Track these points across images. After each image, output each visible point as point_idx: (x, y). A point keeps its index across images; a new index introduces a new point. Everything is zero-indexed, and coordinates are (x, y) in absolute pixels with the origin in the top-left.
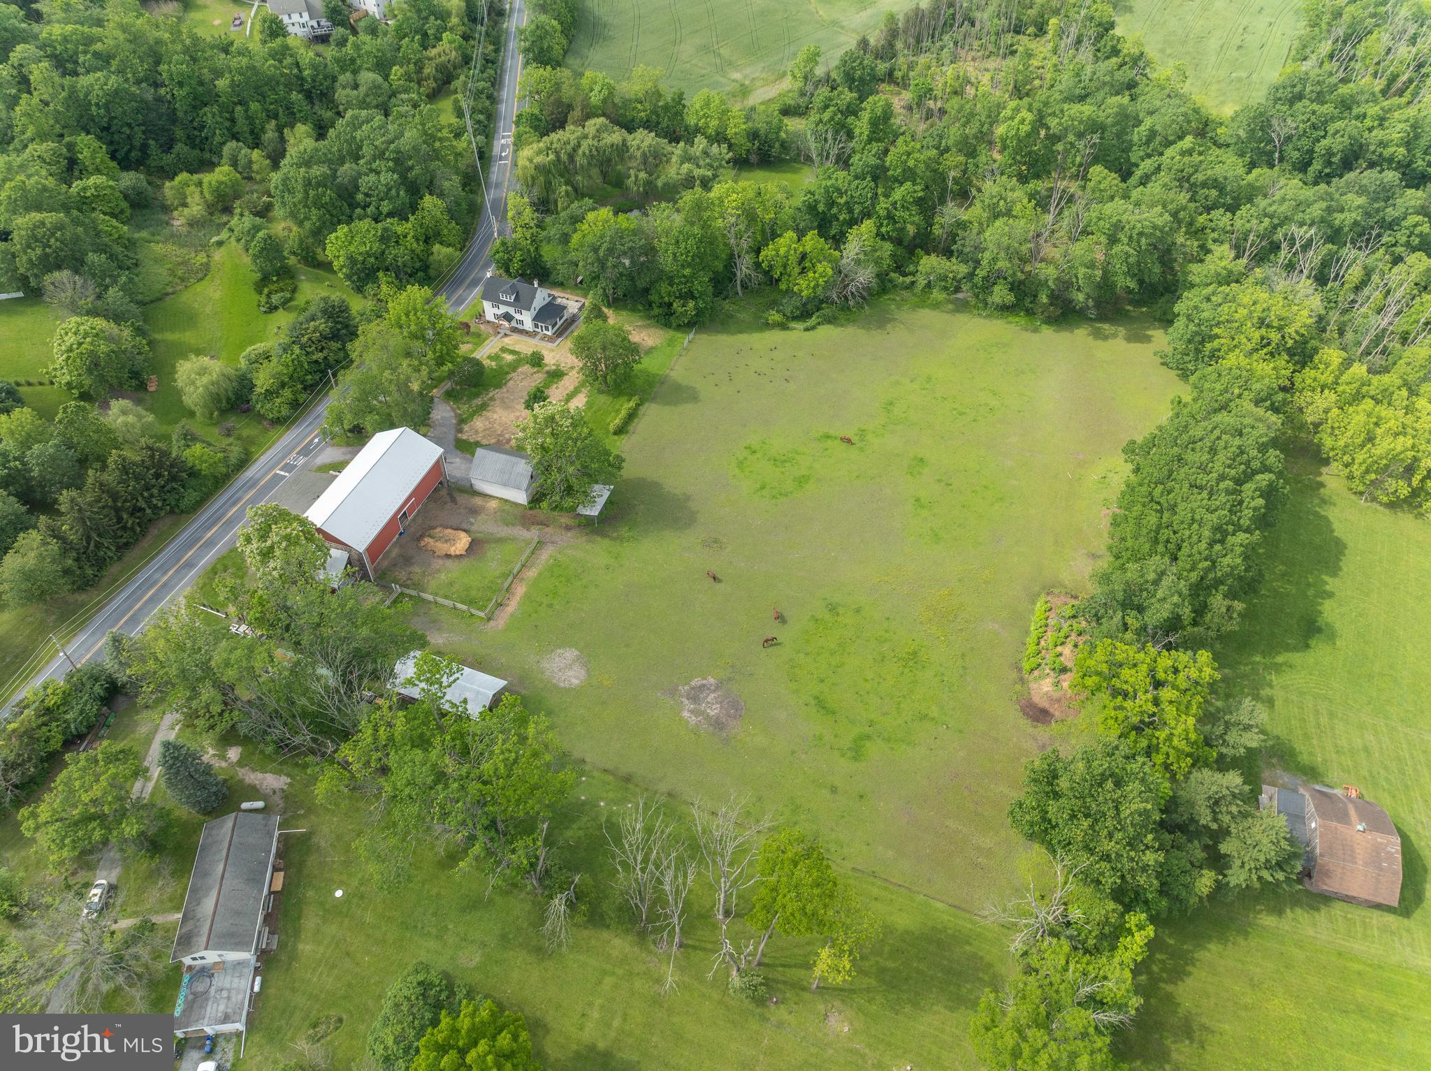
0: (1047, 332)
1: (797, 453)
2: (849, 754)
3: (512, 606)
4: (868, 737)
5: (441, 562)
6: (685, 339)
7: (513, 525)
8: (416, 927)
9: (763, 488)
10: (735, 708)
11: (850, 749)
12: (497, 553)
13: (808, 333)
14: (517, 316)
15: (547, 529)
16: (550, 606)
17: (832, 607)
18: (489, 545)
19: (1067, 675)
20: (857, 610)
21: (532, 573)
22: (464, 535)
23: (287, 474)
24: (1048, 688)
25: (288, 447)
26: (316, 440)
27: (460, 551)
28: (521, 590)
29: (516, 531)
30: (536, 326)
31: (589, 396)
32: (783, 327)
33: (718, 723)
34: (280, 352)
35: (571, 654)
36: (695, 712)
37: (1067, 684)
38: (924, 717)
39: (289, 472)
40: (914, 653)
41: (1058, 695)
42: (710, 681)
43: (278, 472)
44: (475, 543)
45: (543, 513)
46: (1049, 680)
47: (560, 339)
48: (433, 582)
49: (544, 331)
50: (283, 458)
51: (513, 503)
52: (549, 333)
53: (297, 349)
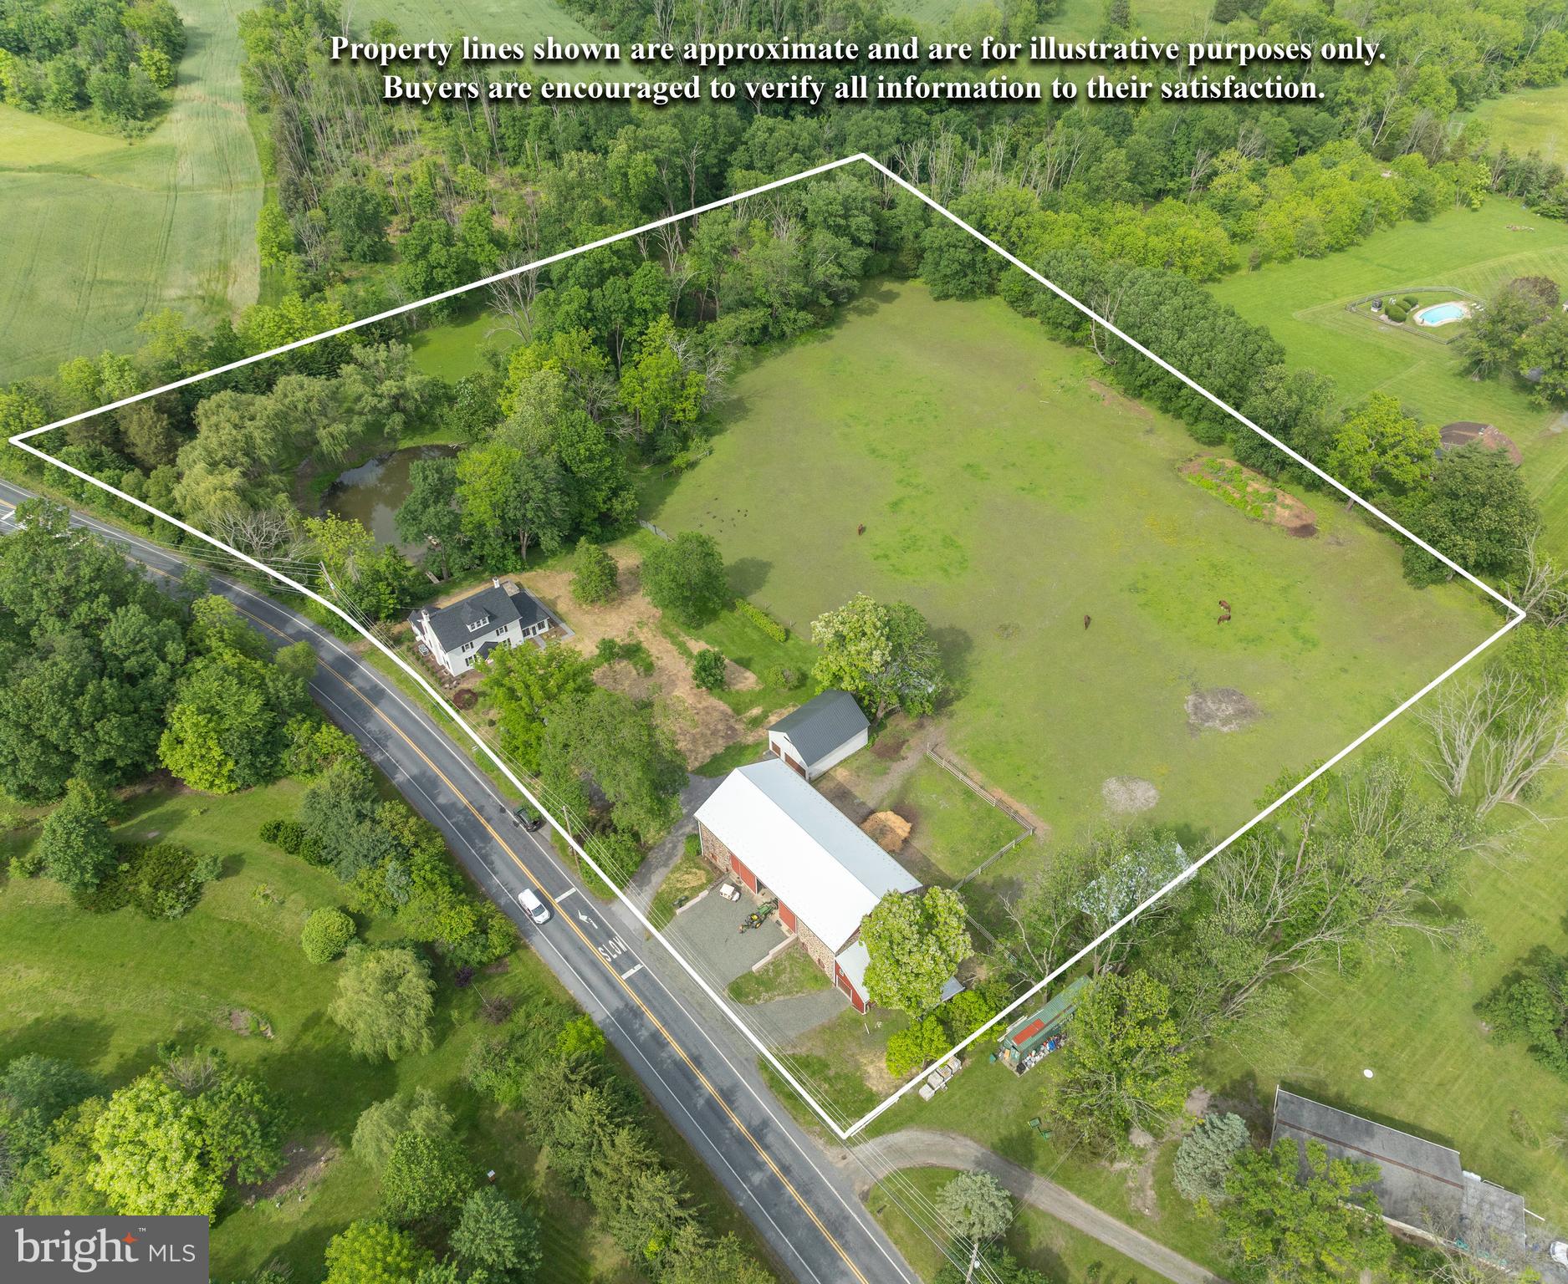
7: (888, 768)
8: (1420, 1017)
12: (926, 795)
13: (714, 454)
14: (500, 639)
15: (912, 742)
16: (1035, 778)
17: (1134, 589)
18: (910, 799)
19: (1280, 498)
20: (1146, 577)
21: (979, 777)
22: (881, 815)
23: (638, 967)
24: (1286, 513)
25: (573, 954)
26: (583, 918)
27: (907, 827)
28: (1000, 793)
29: (899, 770)
30: (526, 633)
31: (698, 638)
32: (692, 465)
33: (1245, 713)
34: (404, 880)
35: (1112, 784)
36: (1226, 721)
37: (1288, 501)
38: (1285, 590)
39: (635, 963)
40: (1213, 566)
41: (1296, 511)
42: (1191, 698)
43: (625, 976)
44: (899, 809)
45: (885, 736)
46: (1278, 509)
47: (562, 625)
48: (942, 868)
49: (539, 632)
50: (594, 964)
51: (853, 755)
52: (546, 629)
53: (418, 857)
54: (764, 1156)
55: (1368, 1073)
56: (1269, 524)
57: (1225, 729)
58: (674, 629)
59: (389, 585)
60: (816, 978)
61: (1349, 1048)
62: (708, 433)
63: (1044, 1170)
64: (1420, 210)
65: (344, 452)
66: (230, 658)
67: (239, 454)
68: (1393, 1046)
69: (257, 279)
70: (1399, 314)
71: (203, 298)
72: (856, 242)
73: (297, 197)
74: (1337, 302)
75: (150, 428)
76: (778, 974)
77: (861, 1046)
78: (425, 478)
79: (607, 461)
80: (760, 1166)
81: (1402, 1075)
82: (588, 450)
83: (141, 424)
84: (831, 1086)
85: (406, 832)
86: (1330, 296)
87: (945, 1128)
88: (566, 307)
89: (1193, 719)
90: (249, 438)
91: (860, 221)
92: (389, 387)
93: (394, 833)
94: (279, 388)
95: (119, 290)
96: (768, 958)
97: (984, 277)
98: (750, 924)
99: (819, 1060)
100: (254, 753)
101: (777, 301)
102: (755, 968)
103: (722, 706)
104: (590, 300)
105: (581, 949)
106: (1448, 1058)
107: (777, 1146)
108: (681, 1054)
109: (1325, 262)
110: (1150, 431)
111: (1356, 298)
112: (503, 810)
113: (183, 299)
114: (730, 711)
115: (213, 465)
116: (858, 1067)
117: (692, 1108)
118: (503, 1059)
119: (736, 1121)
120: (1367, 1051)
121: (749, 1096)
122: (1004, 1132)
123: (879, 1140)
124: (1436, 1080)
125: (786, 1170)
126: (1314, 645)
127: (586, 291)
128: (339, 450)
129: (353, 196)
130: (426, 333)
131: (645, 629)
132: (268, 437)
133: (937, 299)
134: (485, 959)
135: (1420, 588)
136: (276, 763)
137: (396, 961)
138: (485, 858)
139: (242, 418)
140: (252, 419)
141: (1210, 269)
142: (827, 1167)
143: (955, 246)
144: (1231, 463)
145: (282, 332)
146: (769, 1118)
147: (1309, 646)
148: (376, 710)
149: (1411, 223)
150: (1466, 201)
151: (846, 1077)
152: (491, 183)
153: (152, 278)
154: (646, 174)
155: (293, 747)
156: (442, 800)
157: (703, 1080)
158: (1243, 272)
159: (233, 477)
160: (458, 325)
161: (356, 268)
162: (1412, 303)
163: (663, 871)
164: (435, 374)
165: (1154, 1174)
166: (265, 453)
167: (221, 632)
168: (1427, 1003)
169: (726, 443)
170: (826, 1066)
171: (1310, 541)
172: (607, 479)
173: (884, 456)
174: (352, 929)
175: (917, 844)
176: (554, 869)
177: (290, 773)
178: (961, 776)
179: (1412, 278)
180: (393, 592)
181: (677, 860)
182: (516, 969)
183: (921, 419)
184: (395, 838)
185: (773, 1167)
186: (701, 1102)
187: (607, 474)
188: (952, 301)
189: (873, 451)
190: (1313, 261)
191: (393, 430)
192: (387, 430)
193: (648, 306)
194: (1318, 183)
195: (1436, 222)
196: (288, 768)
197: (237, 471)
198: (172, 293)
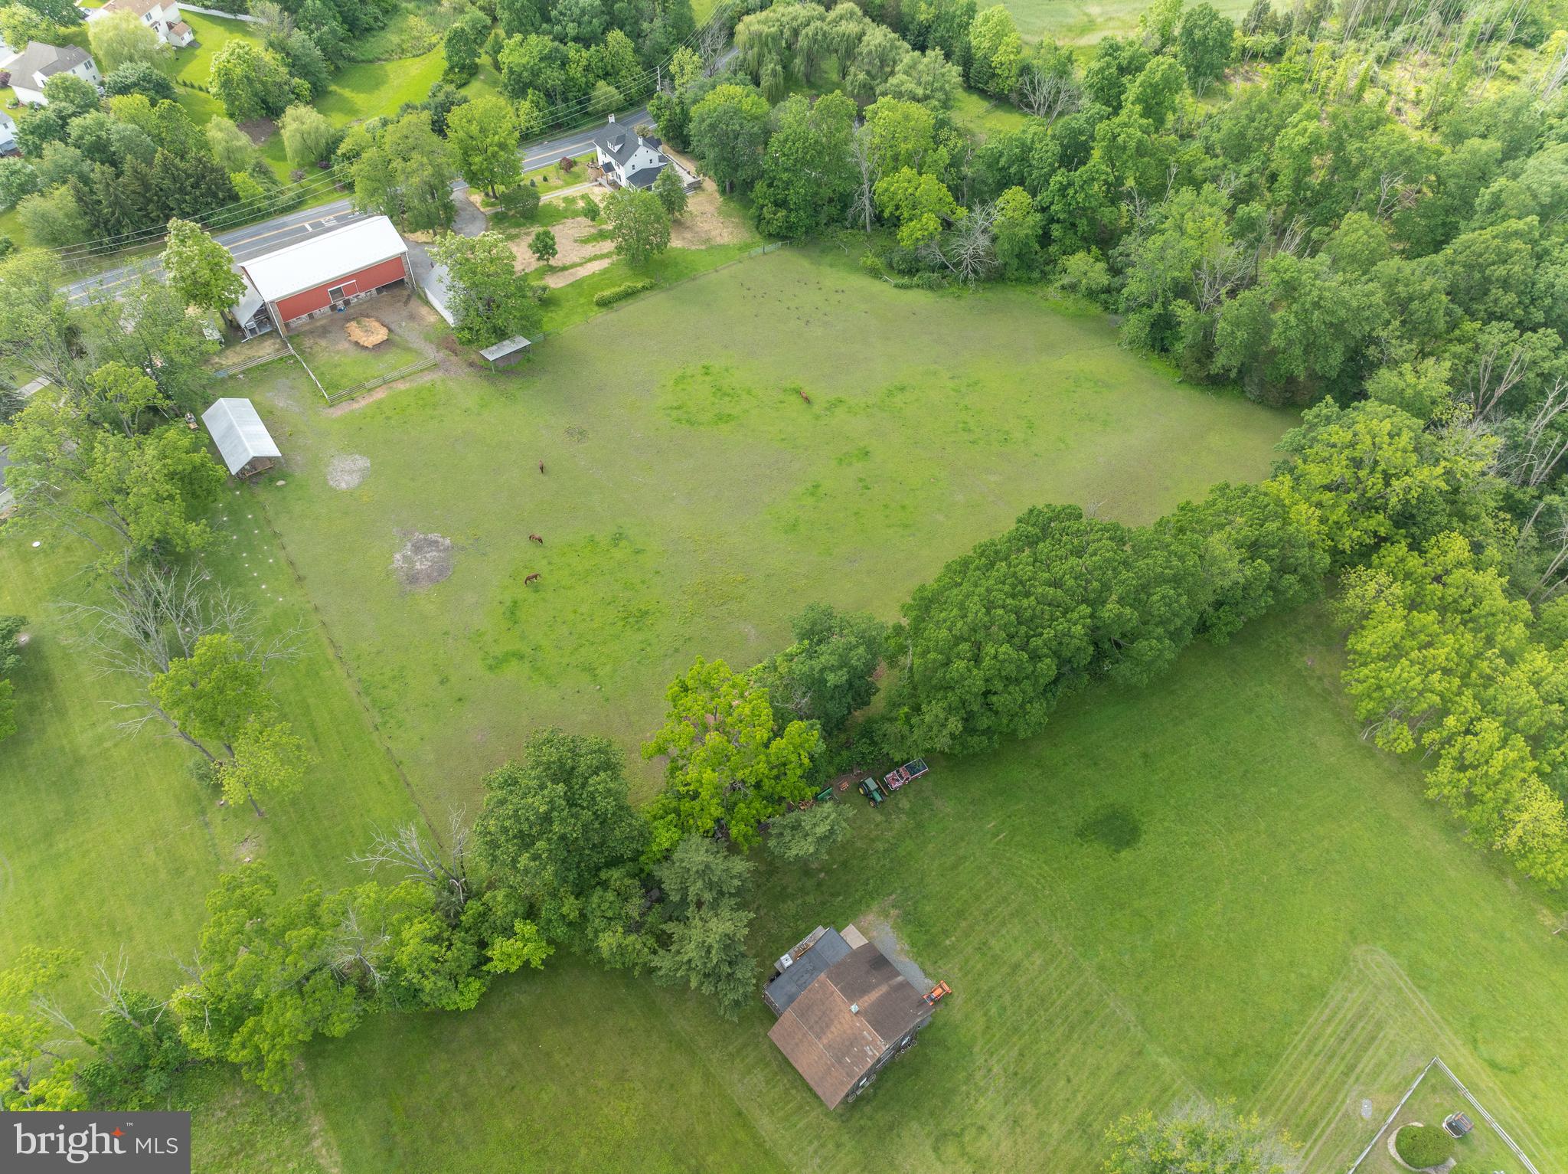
1: (749, 393)
2: (490, 661)
3: (361, 404)
4: (522, 657)
5: (347, 345)
6: (761, 247)
7: (431, 342)
9: (678, 408)
10: (440, 573)
11: (496, 658)
28: (380, 396)
29: (427, 347)
33: (415, 577)
35: (363, 463)
36: (409, 559)
38: (589, 669)
42: (445, 541)
89: (418, 535)
126: (492, 667)
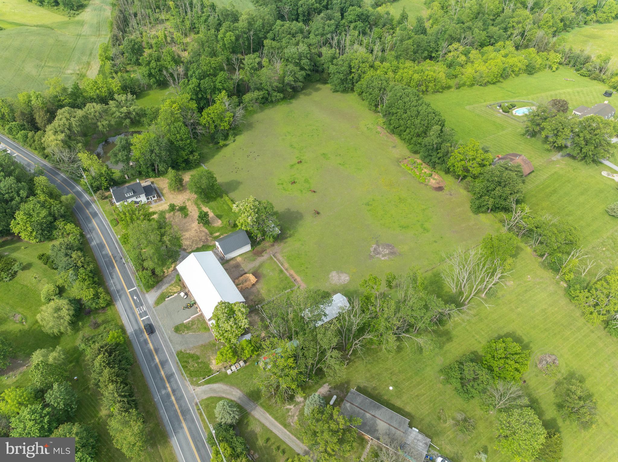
0: (293, 101)
1: (293, 176)
3: (298, 278)
4: (423, 224)
7: (256, 259)
8: (418, 370)
10: (390, 246)
12: (266, 270)
13: (235, 142)
14: (138, 200)
15: (268, 251)
16: (307, 268)
17: (367, 204)
18: (260, 271)
19: (433, 176)
20: (373, 200)
21: (287, 265)
22: (248, 275)
23: (147, 317)
24: (434, 181)
25: (128, 309)
26: (135, 298)
27: (255, 280)
28: (292, 272)
29: (260, 260)
30: (148, 199)
31: (206, 206)
32: (226, 145)
33: (392, 253)
34: (75, 277)
35: (334, 273)
36: (384, 256)
37: (436, 177)
38: (424, 210)
39: (147, 315)
40: (400, 199)
41: (438, 181)
42: (374, 246)
43: (142, 319)
44: (255, 274)
45: (259, 248)
46: (431, 180)
47: (162, 198)
48: (263, 295)
49: (153, 199)
50: (134, 314)
51: (245, 253)
52: (156, 198)
53: (81, 270)
54: (168, 385)
55: (391, 388)
56: (426, 185)
57: (383, 259)
58: (199, 202)
59: (105, 178)
60: (205, 328)
61: (387, 378)
62: (235, 135)
63: (261, 404)
64: (530, 70)
65: (107, 131)
66: (42, 198)
67: (66, 129)
68: (404, 380)
69: (98, 69)
70: (507, 110)
71: (78, 74)
72: (302, 69)
73: (116, 41)
74: (485, 104)
75: (42, 118)
76: (192, 325)
77: (213, 353)
78: (121, 142)
79: (188, 141)
80: (165, 388)
81: (404, 391)
82: (181, 137)
83: (40, 117)
84: (198, 365)
85: (79, 262)
86: (483, 101)
87: (232, 385)
88: (190, 86)
89: (372, 254)
90: (70, 125)
91: (304, 61)
92: (124, 110)
93: (75, 262)
94: (87, 107)
95: (51, 69)
96: (190, 319)
97: (350, 85)
98: (187, 307)
99: (197, 356)
100: (43, 230)
101: (270, 89)
102: (184, 322)
103: (207, 231)
104: (199, 84)
105: (131, 308)
106: (424, 387)
107: (173, 383)
108: (152, 347)
109: (486, 88)
110: (394, 147)
111: (492, 103)
112: (121, 258)
113: (71, 74)
114: (208, 233)
115: (56, 132)
116: (209, 360)
117: (150, 366)
118: (89, 341)
119: (162, 373)
120: (394, 380)
121: (170, 365)
122: (251, 389)
123: (208, 385)
124: (416, 394)
125: (174, 391)
126: (428, 231)
127: (198, 81)
128: (105, 130)
129: (131, 42)
130: (149, 91)
131: (189, 202)
132: (77, 124)
133: (334, 92)
134: (97, 307)
135: (476, 214)
136: (51, 234)
137: (60, 304)
138: (111, 274)
139: (71, 117)
140: (75, 117)
141: (437, 88)
142: (187, 392)
143: (340, 73)
144: (419, 161)
145: (95, 88)
146: (174, 373)
147: (425, 231)
148: (93, 220)
149: (525, 75)
150: (550, 67)
151: (204, 363)
152: (188, 40)
153: (64, 66)
154: (231, 40)
155: (58, 230)
156: (104, 253)
157: (156, 357)
158: (452, 90)
159: (61, 136)
160: (161, 90)
161: (132, 67)
162: (513, 106)
163: (167, 285)
164: (142, 106)
165: (299, 412)
166: (76, 129)
167: (43, 189)
168: (423, 366)
169: (241, 139)
170: (199, 358)
171: (440, 193)
172: (188, 148)
173: (295, 148)
174: (57, 292)
175: (258, 286)
176: (131, 280)
177: (56, 238)
178: (280, 265)
179: (518, 96)
180: (106, 180)
181: (173, 282)
182: (109, 312)
183: (312, 135)
184: (75, 263)
185: (169, 389)
186: (153, 365)
187: (188, 146)
188: (339, 93)
189: (292, 146)
190: (481, 87)
191: (126, 124)
192: (124, 124)
193: (221, 87)
194: (489, 58)
195: (536, 75)
196: (55, 236)
197: (63, 135)
198: (69, 72)
